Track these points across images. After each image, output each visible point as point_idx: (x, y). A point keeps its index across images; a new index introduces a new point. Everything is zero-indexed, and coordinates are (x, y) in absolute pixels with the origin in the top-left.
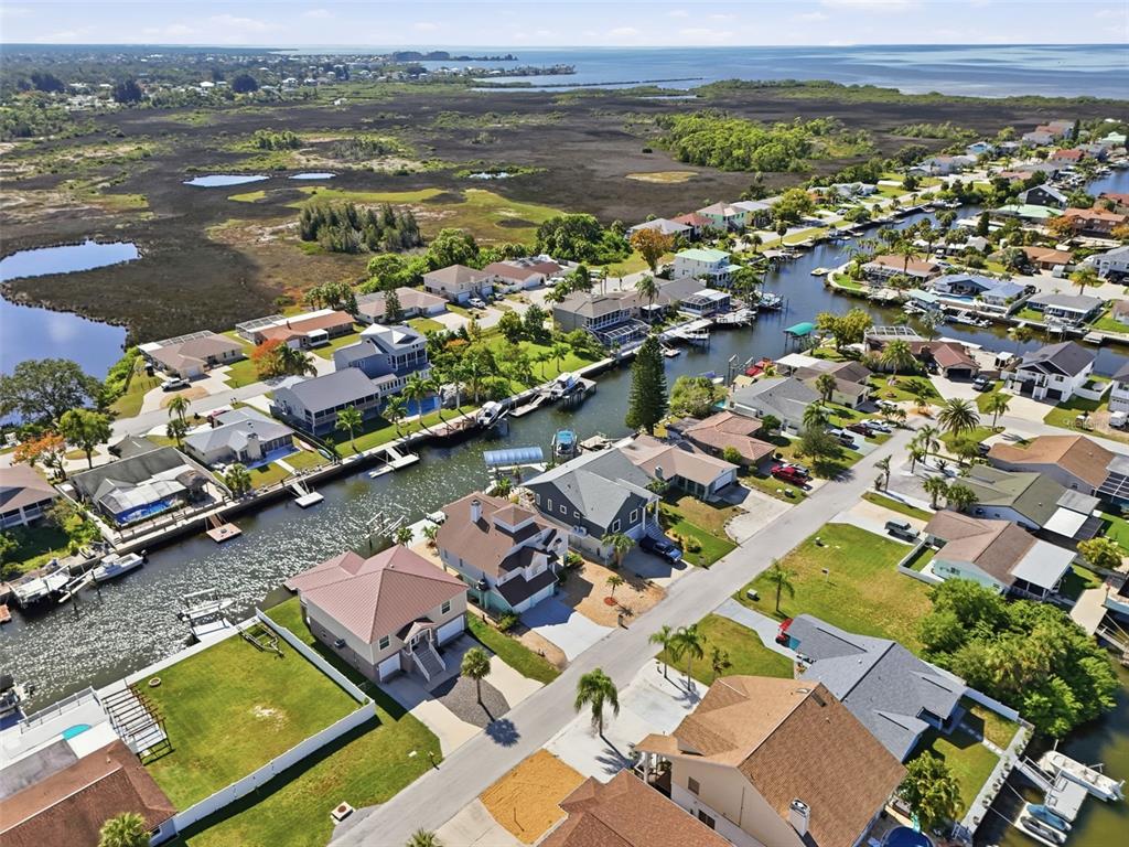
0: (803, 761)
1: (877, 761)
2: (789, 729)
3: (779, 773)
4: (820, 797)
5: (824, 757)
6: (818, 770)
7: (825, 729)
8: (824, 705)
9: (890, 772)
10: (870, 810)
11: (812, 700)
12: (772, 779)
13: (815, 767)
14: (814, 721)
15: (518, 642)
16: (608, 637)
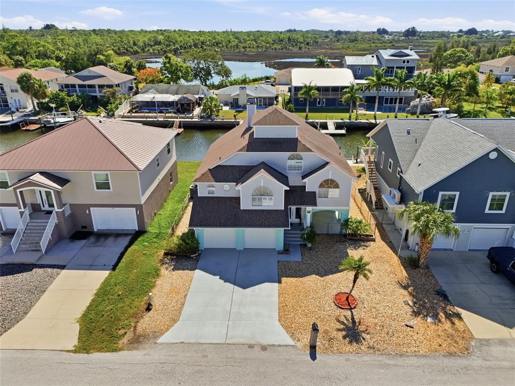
15: (157, 274)
16: (264, 348)
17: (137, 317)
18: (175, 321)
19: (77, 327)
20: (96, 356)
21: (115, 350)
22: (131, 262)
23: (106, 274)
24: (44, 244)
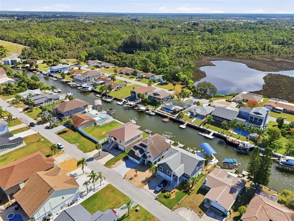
0: (35, 187)
1: (33, 208)
2: (43, 183)
3: (34, 181)
4: (27, 192)
5: (36, 192)
6: (33, 191)
7: (42, 192)
8: (49, 192)
9: (30, 211)
10: (22, 205)
11: (50, 188)
12: (32, 180)
13: (34, 190)
14: (45, 189)
15: (119, 160)
16: (120, 175)
17: (112, 165)
18: (115, 167)
19: (106, 162)
20: (105, 167)
21: (107, 167)
22: (118, 156)
23: (114, 157)
24: (110, 148)
